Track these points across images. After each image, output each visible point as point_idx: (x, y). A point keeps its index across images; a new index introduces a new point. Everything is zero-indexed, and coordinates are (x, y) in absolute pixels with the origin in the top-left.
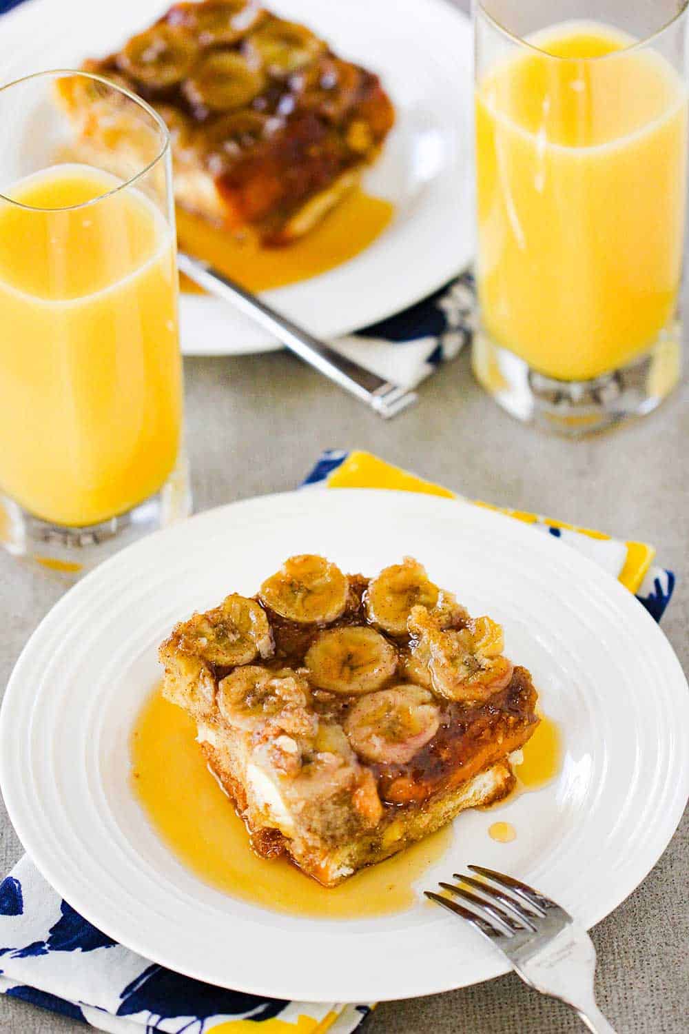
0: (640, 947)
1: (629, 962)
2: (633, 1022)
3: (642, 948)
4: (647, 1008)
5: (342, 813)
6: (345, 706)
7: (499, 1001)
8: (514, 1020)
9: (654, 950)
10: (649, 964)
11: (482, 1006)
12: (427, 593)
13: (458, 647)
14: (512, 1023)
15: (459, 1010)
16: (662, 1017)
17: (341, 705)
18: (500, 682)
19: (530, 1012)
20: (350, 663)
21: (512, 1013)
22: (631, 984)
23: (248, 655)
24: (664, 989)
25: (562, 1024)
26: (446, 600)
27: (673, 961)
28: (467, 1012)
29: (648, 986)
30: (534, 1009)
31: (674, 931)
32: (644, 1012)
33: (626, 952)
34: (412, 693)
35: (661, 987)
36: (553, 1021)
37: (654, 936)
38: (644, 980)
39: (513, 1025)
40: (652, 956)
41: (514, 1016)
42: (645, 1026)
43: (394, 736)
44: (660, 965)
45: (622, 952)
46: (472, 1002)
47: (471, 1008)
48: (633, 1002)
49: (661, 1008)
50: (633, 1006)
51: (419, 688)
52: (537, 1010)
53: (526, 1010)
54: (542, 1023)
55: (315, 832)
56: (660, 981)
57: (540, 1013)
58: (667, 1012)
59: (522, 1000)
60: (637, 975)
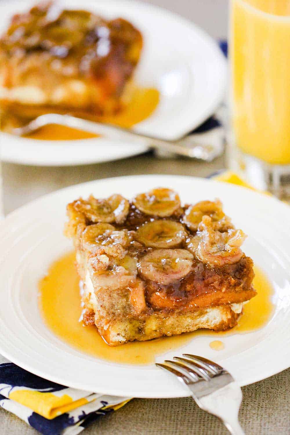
0: (257, 388)
1: (249, 394)
2: (244, 421)
3: (258, 389)
4: (254, 415)
5: (122, 302)
6: (145, 251)
7: (172, 404)
8: (178, 413)
9: (264, 390)
10: (259, 396)
11: (162, 405)
12: (218, 215)
13: (219, 239)
14: (177, 414)
15: (149, 406)
16: (261, 420)
17: (144, 250)
18: (231, 258)
19: (188, 411)
20: (161, 235)
21: (178, 410)
22: (247, 404)
23: (109, 219)
24: (266, 408)
25: (204, 418)
26: (225, 220)
27: (274, 396)
28: (153, 407)
29: (257, 405)
30: (190, 409)
31: (277, 383)
32: (252, 417)
33: (248, 390)
34: (183, 253)
35: (265, 406)
36: (200, 416)
37: (266, 384)
38: (255, 403)
39: (177, 415)
40: (263, 392)
41: (178, 411)
42: (251, 423)
43: (163, 270)
44: (266, 397)
45: (246, 389)
46: (157, 403)
47: (155, 405)
48: (247, 412)
49: (262, 416)
50: (246, 413)
51: (189, 252)
52: (192, 410)
53: (186, 409)
54: (193, 416)
55: (105, 308)
56: (264, 404)
57: (193, 412)
58: (265, 418)
59: (185, 405)
60: (252, 400)
